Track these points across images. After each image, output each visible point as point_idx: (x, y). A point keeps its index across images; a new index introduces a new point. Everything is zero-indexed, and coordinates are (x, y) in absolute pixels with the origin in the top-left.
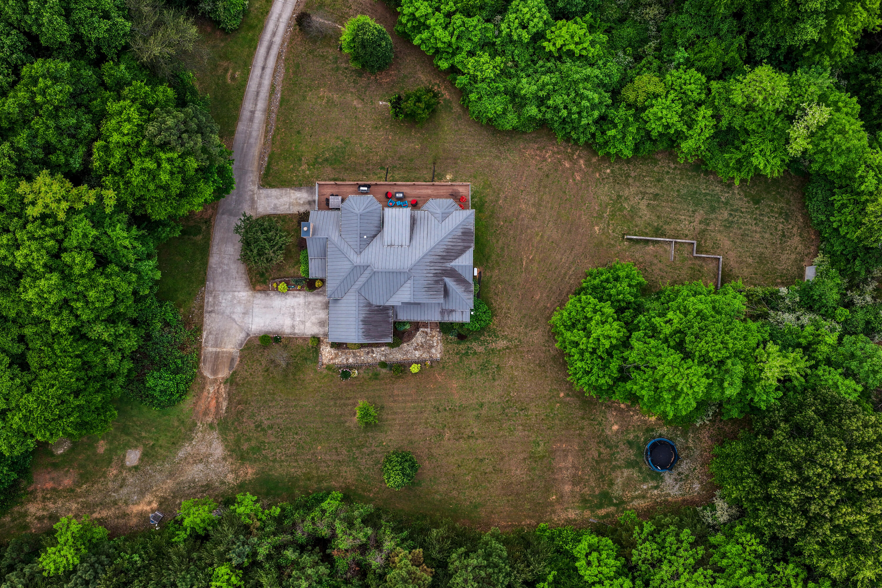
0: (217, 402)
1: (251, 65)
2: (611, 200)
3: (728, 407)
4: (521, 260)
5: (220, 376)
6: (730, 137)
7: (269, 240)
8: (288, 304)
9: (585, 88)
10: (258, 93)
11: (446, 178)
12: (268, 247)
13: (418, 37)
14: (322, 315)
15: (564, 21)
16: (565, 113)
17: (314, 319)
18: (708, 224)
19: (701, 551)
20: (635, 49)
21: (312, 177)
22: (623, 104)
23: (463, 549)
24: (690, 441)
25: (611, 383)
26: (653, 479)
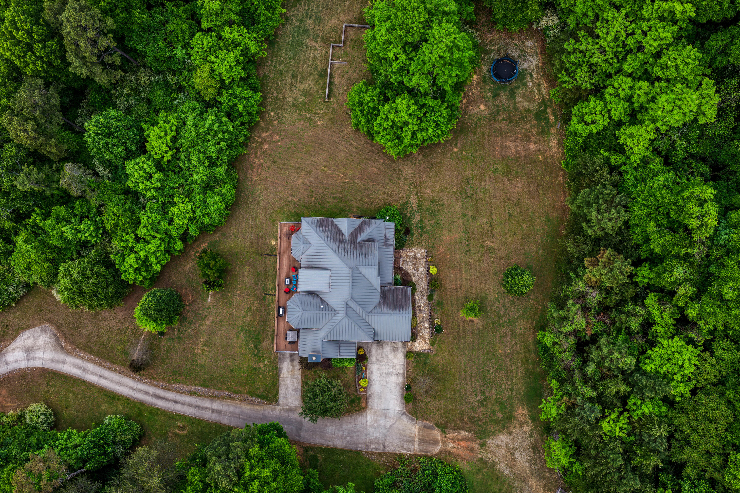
0: (462, 440)
1: (172, 413)
2: (296, 111)
3: (465, 13)
4: (343, 183)
5: (439, 438)
6: (247, 16)
7: (323, 392)
8: (378, 379)
9: (203, 127)
10: (197, 407)
11: (274, 245)
12: (329, 393)
13: (155, 267)
14: (387, 349)
15: (147, 145)
16: (223, 144)
17: (391, 356)
18: (318, 36)
19: (582, 34)
20: (173, 91)
21: (270, 358)
22: (218, 98)
23: (584, 225)
24: (493, 48)
25: (445, 105)
26: (524, 78)
